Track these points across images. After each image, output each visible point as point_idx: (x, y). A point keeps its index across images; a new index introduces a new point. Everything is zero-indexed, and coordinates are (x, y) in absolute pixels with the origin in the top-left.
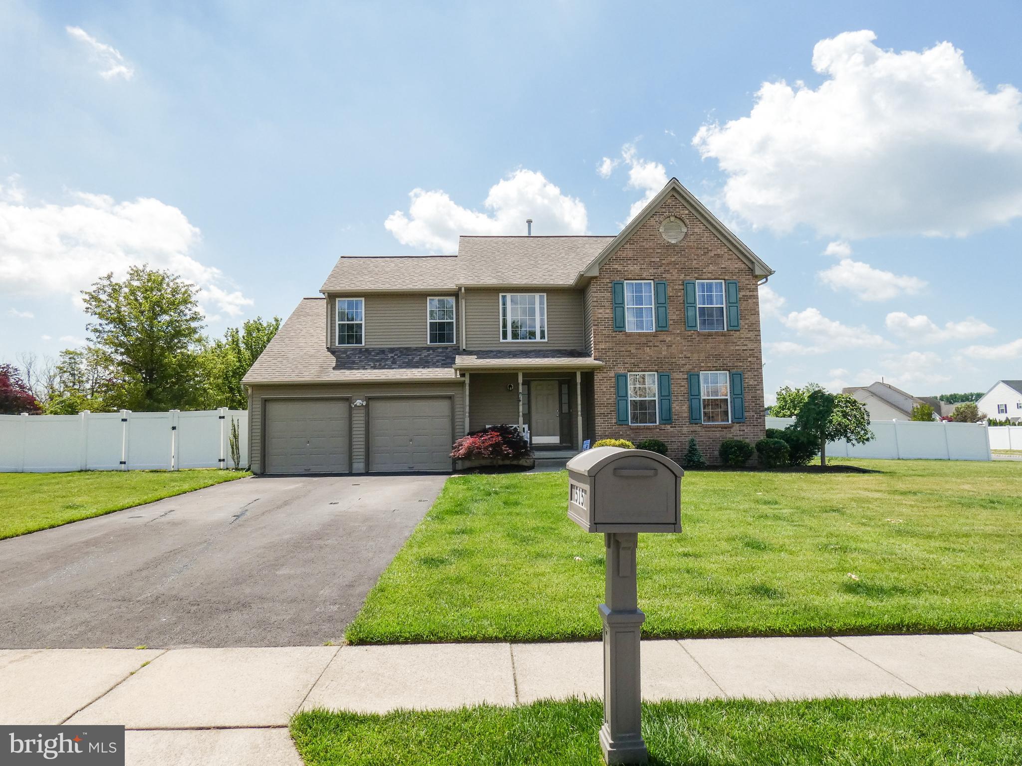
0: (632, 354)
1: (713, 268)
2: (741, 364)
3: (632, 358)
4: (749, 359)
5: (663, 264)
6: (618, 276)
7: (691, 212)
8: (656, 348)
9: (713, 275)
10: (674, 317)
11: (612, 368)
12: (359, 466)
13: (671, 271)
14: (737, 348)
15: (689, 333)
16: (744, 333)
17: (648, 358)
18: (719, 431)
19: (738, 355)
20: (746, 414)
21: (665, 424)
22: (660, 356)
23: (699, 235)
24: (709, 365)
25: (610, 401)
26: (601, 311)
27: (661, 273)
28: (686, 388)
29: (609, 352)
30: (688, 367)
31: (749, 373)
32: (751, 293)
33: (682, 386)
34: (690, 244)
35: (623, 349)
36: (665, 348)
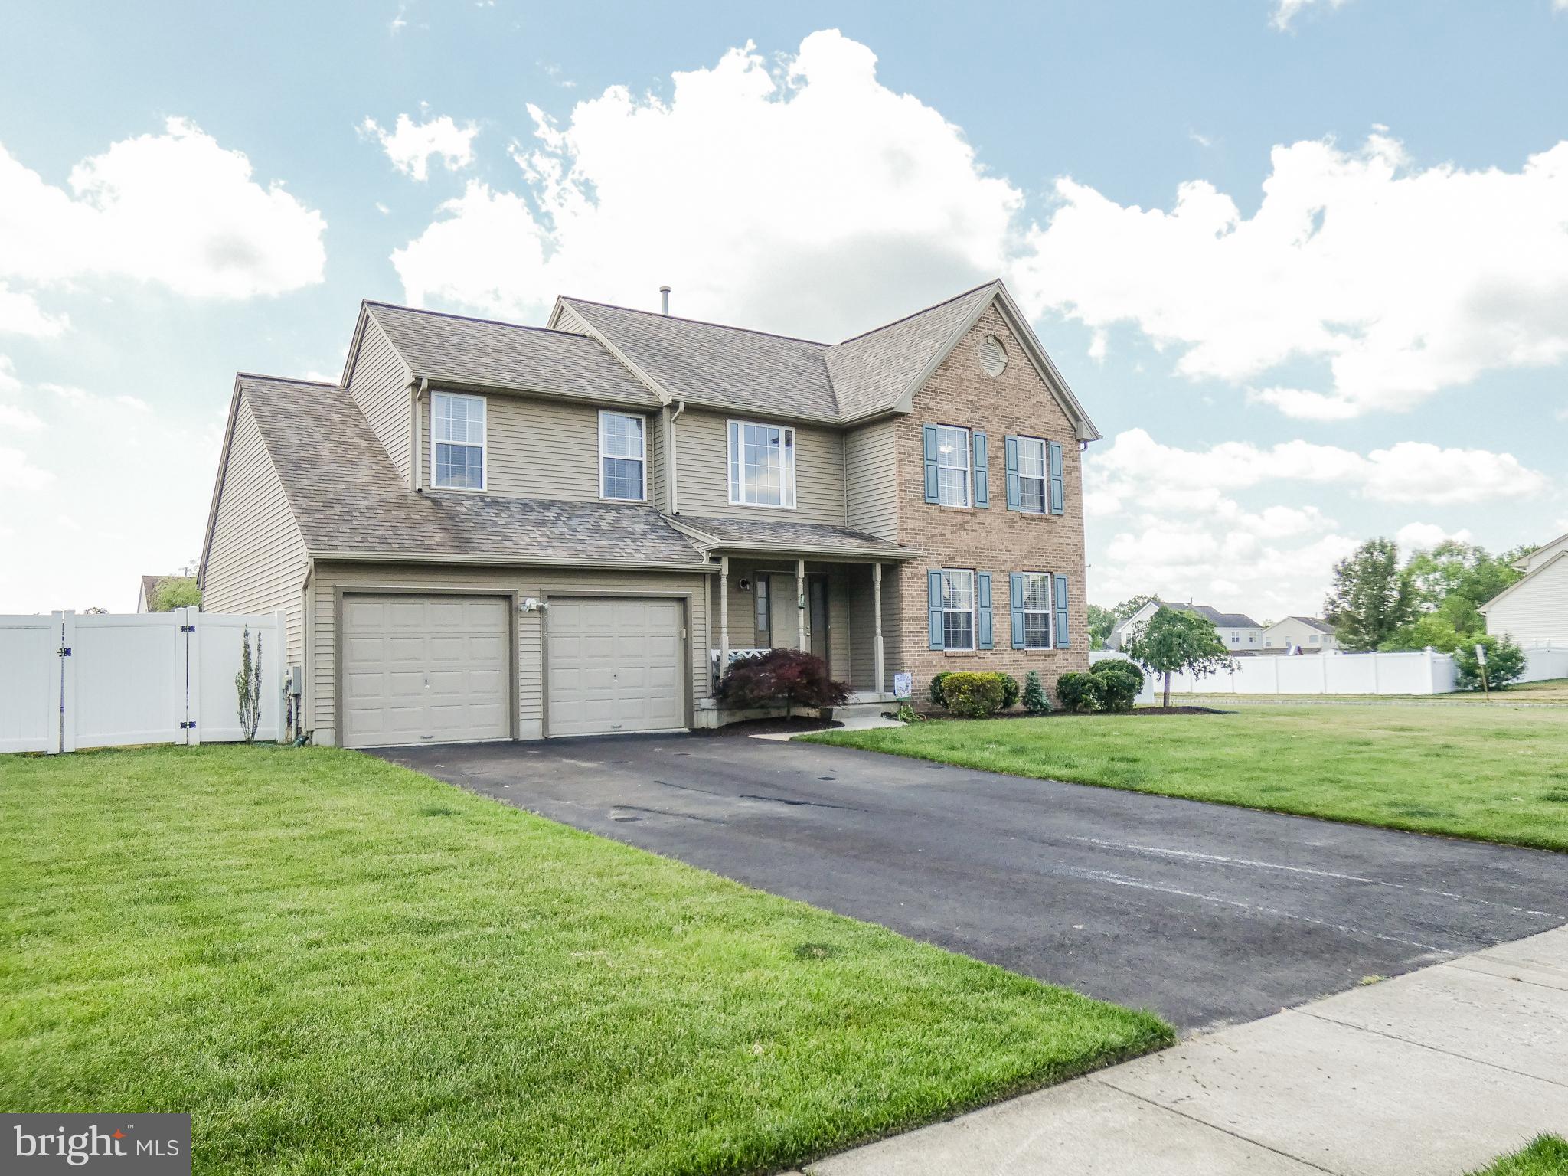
0: (946, 540)
1: (1035, 421)
2: (1064, 564)
3: (947, 547)
4: (1073, 558)
5: (981, 406)
6: (930, 416)
7: (1013, 334)
8: (974, 534)
9: (1034, 432)
10: (995, 489)
11: (923, 561)
12: (532, 726)
13: (990, 419)
14: (1061, 540)
15: (1011, 514)
16: (1067, 520)
17: (965, 548)
18: (1042, 660)
19: (1062, 550)
20: (1070, 636)
21: (985, 650)
22: (979, 546)
23: (1021, 369)
24: (1032, 563)
25: (920, 613)
26: (909, 469)
27: (979, 420)
28: (1007, 596)
29: (919, 534)
30: (1009, 565)
31: (1073, 578)
32: (1074, 464)
33: (1003, 593)
34: (1011, 381)
35: (936, 532)
36: (984, 534)
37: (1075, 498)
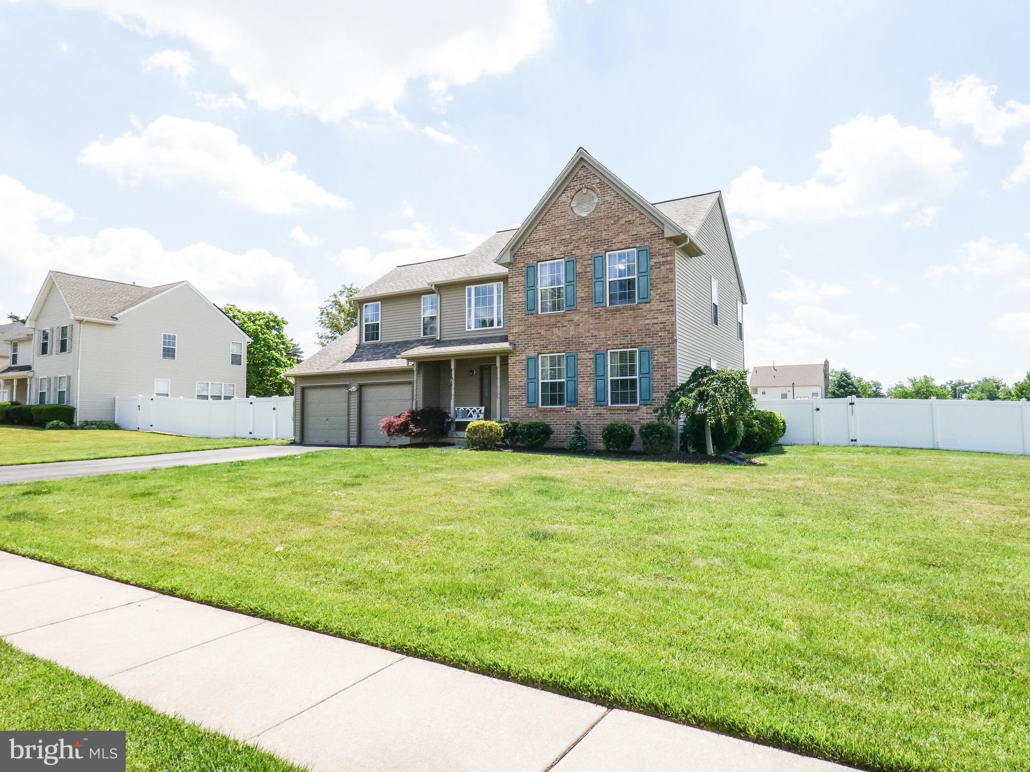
0: (542, 335)
1: (623, 236)
2: (650, 340)
3: (541, 341)
4: (660, 334)
5: (573, 240)
6: (531, 259)
7: (601, 180)
8: (564, 329)
9: (623, 244)
10: (583, 295)
11: (524, 351)
12: (354, 440)
13: (581, 247)
14: (647, 322)
15: (597, 310)
16: (655, 305)
17: (557, 339)
18: (625, 414)
19: (647, 330)
20: (654, 395)
21: (571, 406)
22: (568, 336)
23: (610, 203)
24: (616, 342)
25: (521, 384)
26: (515, 295)
27: (571, 250)
28: (592, 369)
29: (522, 335)
30: (594, 346)
31: (660, 349)
32: (664, 259)
33: (588, 367)
34: (600, 214)
35: (534, 332)
36: (572, 328)
37: (665, 288)
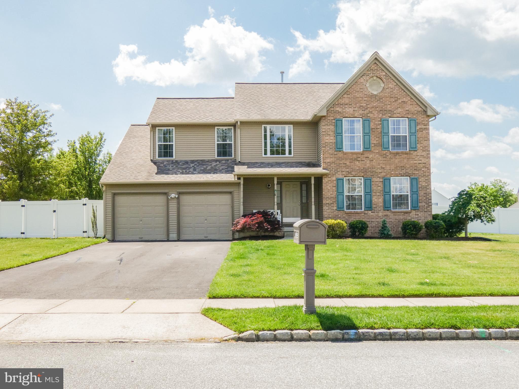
0: (347, 165)
1: (400, 110)
2: (417, 172)
3: (347, 168)
4: (423, 169)
5: (368, 107)
6: (339, 115)
7: (386, 74)
8: (363, 162)
9: (401, 115)
10: (375, 142)
11: (334, 174)
12: (173, 236)
13: (373, 112)
14: (415, 162)
15: (384, 152)
16: (420, 153)
17: (358, 168)
18: (402, 215)
19: (416, 166)
20: (420, 204)
21: (368, 210)
22: (365, 167)
23: (392, 88)
24: (397, 173)
25: (332, 196)
26: (327, 138)
27: (367, 113)
28: (382, 188)
29: (332, 164)
30: (383, 174)
31: (423, 178)
32: (425, 127)
33: (379, 186)
34: (386, 94)
35: (341, 162)
36: (368, 162)
37: (425, 143)
